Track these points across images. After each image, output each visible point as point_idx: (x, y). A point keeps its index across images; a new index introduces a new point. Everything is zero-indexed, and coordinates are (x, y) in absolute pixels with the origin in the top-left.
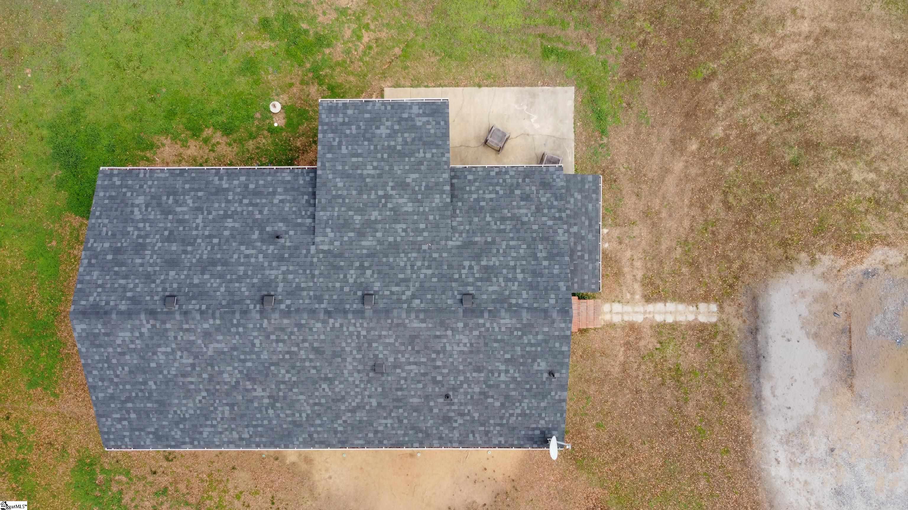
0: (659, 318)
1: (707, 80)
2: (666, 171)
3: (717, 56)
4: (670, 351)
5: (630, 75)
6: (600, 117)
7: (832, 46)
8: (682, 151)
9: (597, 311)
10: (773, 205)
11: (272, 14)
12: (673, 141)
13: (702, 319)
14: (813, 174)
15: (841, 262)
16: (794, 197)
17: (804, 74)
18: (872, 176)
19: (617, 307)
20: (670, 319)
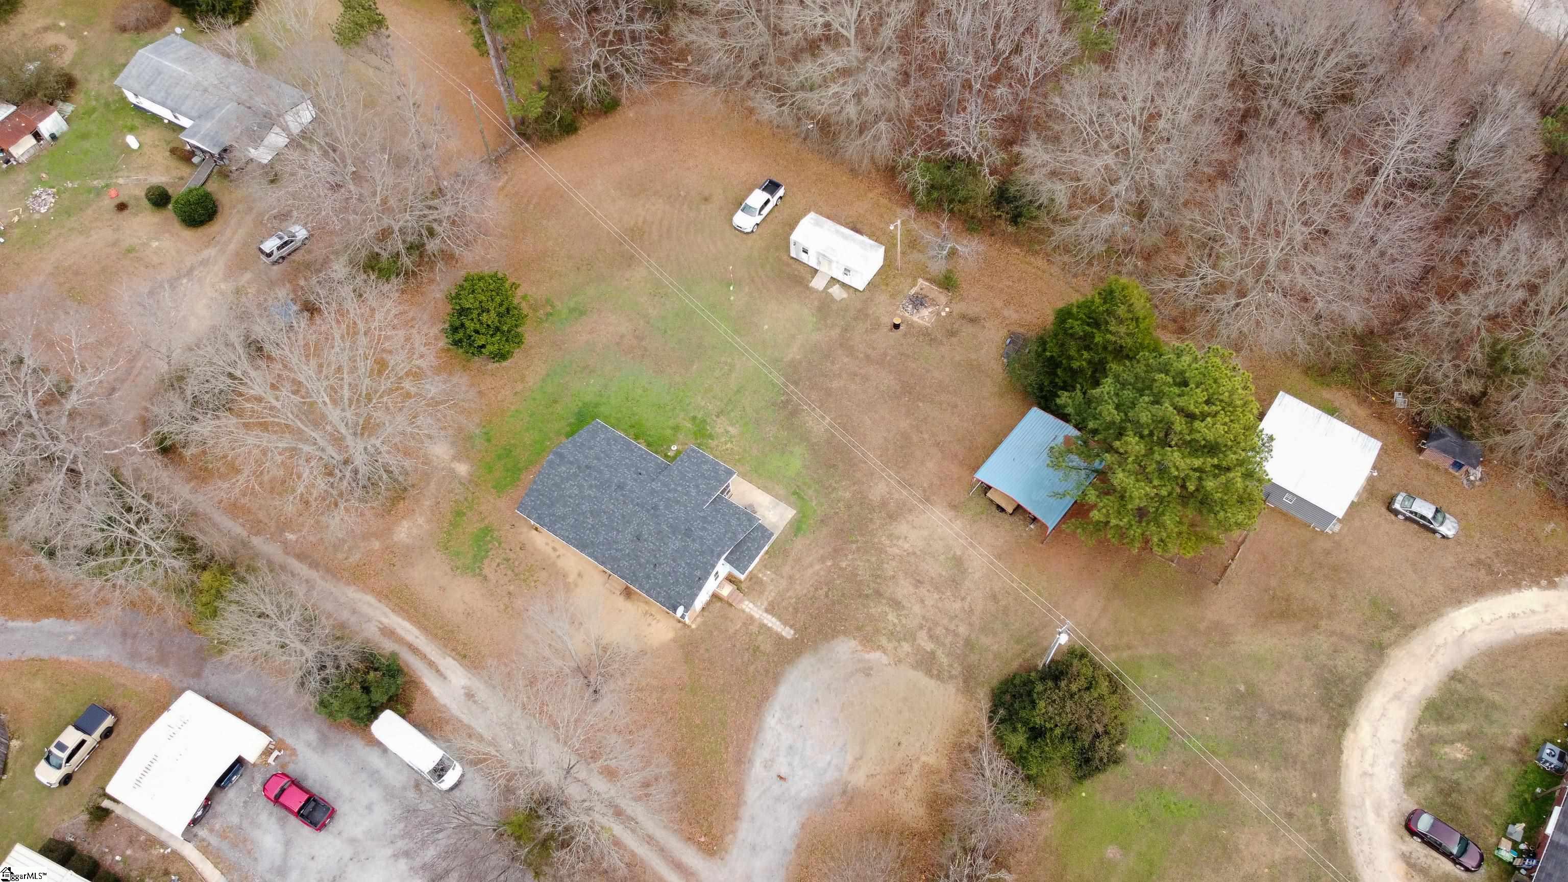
0: (765, 621)
1: (852, 542)
2: (811, 565)
3: (863, 535)
4: (760, 638)
5: (822, 521)
6: (798, 529)
7: (912, 559)
8: (823, 562)
9: (741, 601)
10: (846, 607)
11: (699, 416)
12: (822, 556)
13: (784, 634)
14: (872, 605)
15: (859, 648)
16: (857, 609)
17: (894, 564)
18: (896, 621)
19: (751, 605)
20: (770, 625)
